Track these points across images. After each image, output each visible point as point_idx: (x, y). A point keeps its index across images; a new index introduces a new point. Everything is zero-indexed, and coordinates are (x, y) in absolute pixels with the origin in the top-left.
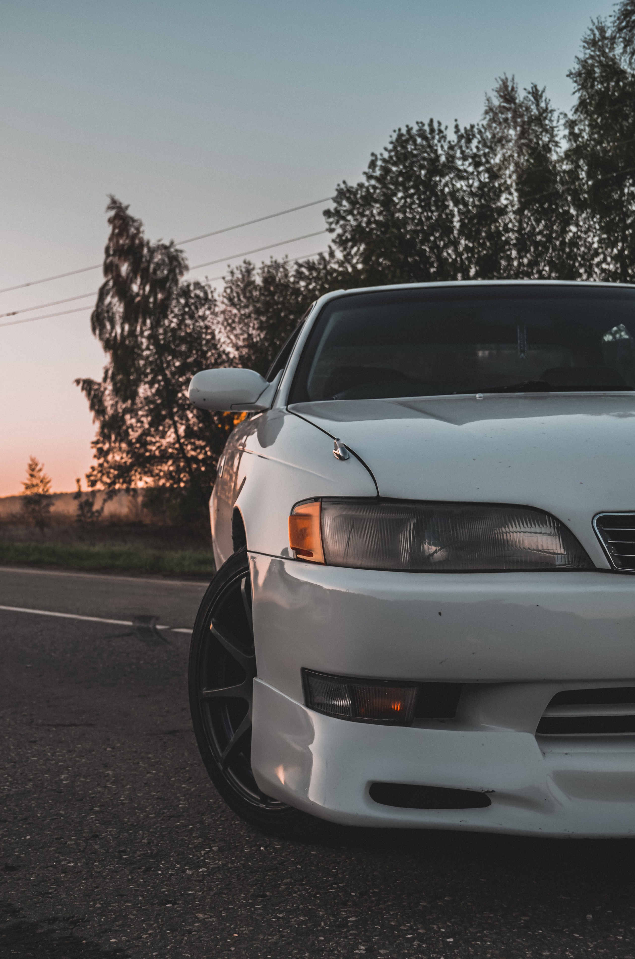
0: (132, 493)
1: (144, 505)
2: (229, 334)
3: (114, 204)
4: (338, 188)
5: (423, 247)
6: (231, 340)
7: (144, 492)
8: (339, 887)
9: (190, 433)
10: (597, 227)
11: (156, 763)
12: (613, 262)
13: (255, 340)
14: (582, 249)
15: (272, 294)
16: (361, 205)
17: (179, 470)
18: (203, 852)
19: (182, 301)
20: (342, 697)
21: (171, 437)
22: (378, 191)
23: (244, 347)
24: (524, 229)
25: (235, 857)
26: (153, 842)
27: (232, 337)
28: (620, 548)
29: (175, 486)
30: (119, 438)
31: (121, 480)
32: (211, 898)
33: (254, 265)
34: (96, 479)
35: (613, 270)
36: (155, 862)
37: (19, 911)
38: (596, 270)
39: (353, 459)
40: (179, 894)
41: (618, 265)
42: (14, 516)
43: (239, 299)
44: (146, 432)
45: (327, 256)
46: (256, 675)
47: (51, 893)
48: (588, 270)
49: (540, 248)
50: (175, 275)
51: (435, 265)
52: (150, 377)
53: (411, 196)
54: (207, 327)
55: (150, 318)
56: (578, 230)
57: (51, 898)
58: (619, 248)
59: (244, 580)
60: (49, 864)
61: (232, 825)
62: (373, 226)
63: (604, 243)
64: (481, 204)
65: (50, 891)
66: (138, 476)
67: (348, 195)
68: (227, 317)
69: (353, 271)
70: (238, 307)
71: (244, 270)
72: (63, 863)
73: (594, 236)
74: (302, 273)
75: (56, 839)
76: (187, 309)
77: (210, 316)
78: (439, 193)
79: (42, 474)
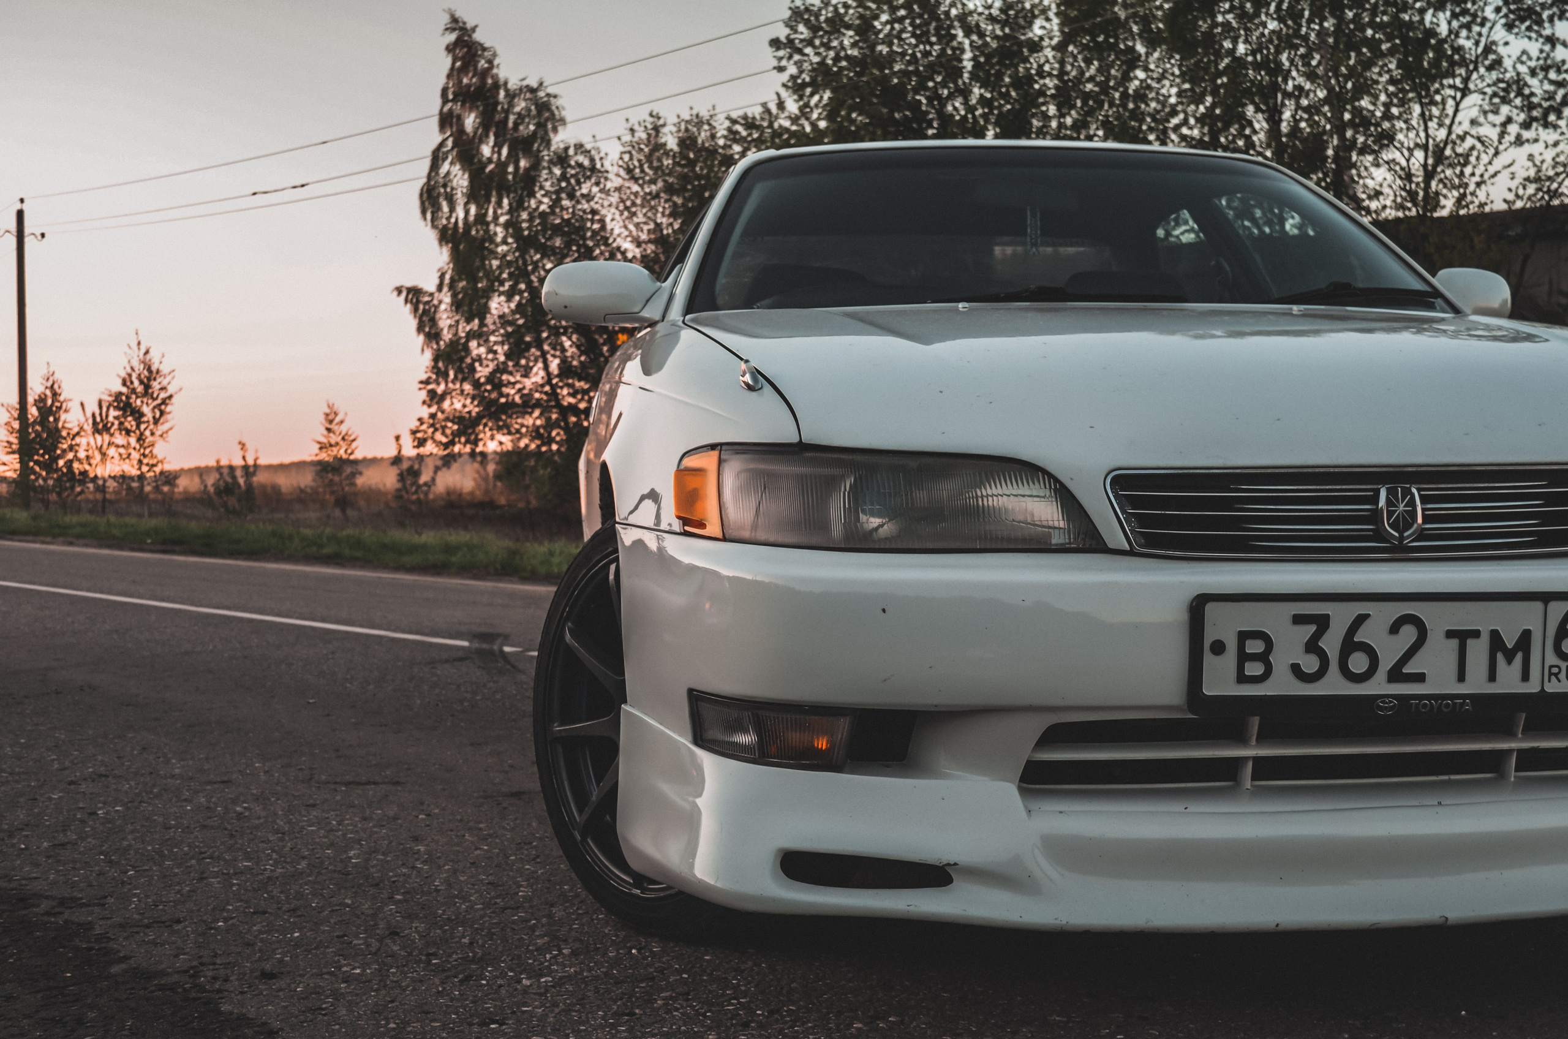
0: (479, 459)
1: (498, 477)
2: (627, 222)
3: (455, 24)
4: (792, 6)
5: (918, 97)
6: (631, 232)
7: (497, 458)
8: (740, 1003)
9: (566, 370)
10: (1177, 72)
11: (490, 835)
12: (1199, 125)
13: (665, 232)
14: (1153, 105)
15: (692, 164)
16: (826, 32)
17: (550, 425)
18: (548, 956)
19: (557, 171)
20: (745, 731)
21: (538, 375)
22: (851, 11)
23: (650, 241)
24: (1068, 73)
25: (595, 963)
26: (478, 943)
27: (631, 227)
28: (1143, 521)
29: (544, 449)
30: (460, 376)
31: (463, 439)
32: (555, 1017)
33: (665, 118)
34: (426, 436)
35: (1198, 137)
36: (478, 968)
37: (277, 1032)
38: (1173, 137)
39: (768, 388)
40: (509, 1012)
41: (1206, 130)
42: (302, 491)
43: (642, 171)
44: (501, 366)
45: (774, 109)
46: (625, 702)
47: (324, 1009)
48: (1162, 137)
49: (1091, 103)
50: (546, 133)
51: (935, 125)
52: (507, 285)
53: (901, 20)
54: (594, 212)
55: (508, 197)
56: (1148, 77)
57: (324, 1015)
58: (1208, 104)
59: (613, 567)
60: (325, 970)
61: (592, 920)
62: (844, 63)
63: (1186, 97)
64: (1005, 34)
65: (324, 1006)
66: (489, 434)
67: (806, 17)
68: (625, 197)
69: (813, 130)
70: (641, 182)
71: (650, 126)
72: (345, 969)
73: (1171, 86)
74: (737, 132)
75: (338, 937)
76: (564, 184)
77: (599, 195)
78: (942, 17)
79: (344, 428)
